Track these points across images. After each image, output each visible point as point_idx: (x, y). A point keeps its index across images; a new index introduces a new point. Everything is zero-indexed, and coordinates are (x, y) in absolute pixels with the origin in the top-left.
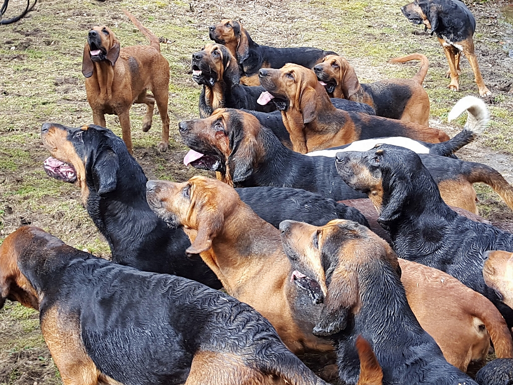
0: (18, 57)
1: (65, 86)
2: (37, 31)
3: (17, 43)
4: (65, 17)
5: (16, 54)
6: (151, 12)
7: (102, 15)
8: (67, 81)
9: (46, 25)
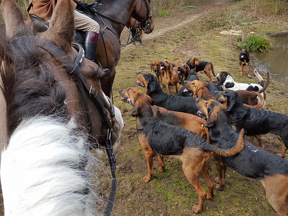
0: (131, 61)
1: (142, 68)
2: (136, 54)
3: (131, 57)
4: (142, 51)
5: (131, 60)
6: (164, 51)
7: (152, 52)
8: (143, 67)
9: (138, 53)
